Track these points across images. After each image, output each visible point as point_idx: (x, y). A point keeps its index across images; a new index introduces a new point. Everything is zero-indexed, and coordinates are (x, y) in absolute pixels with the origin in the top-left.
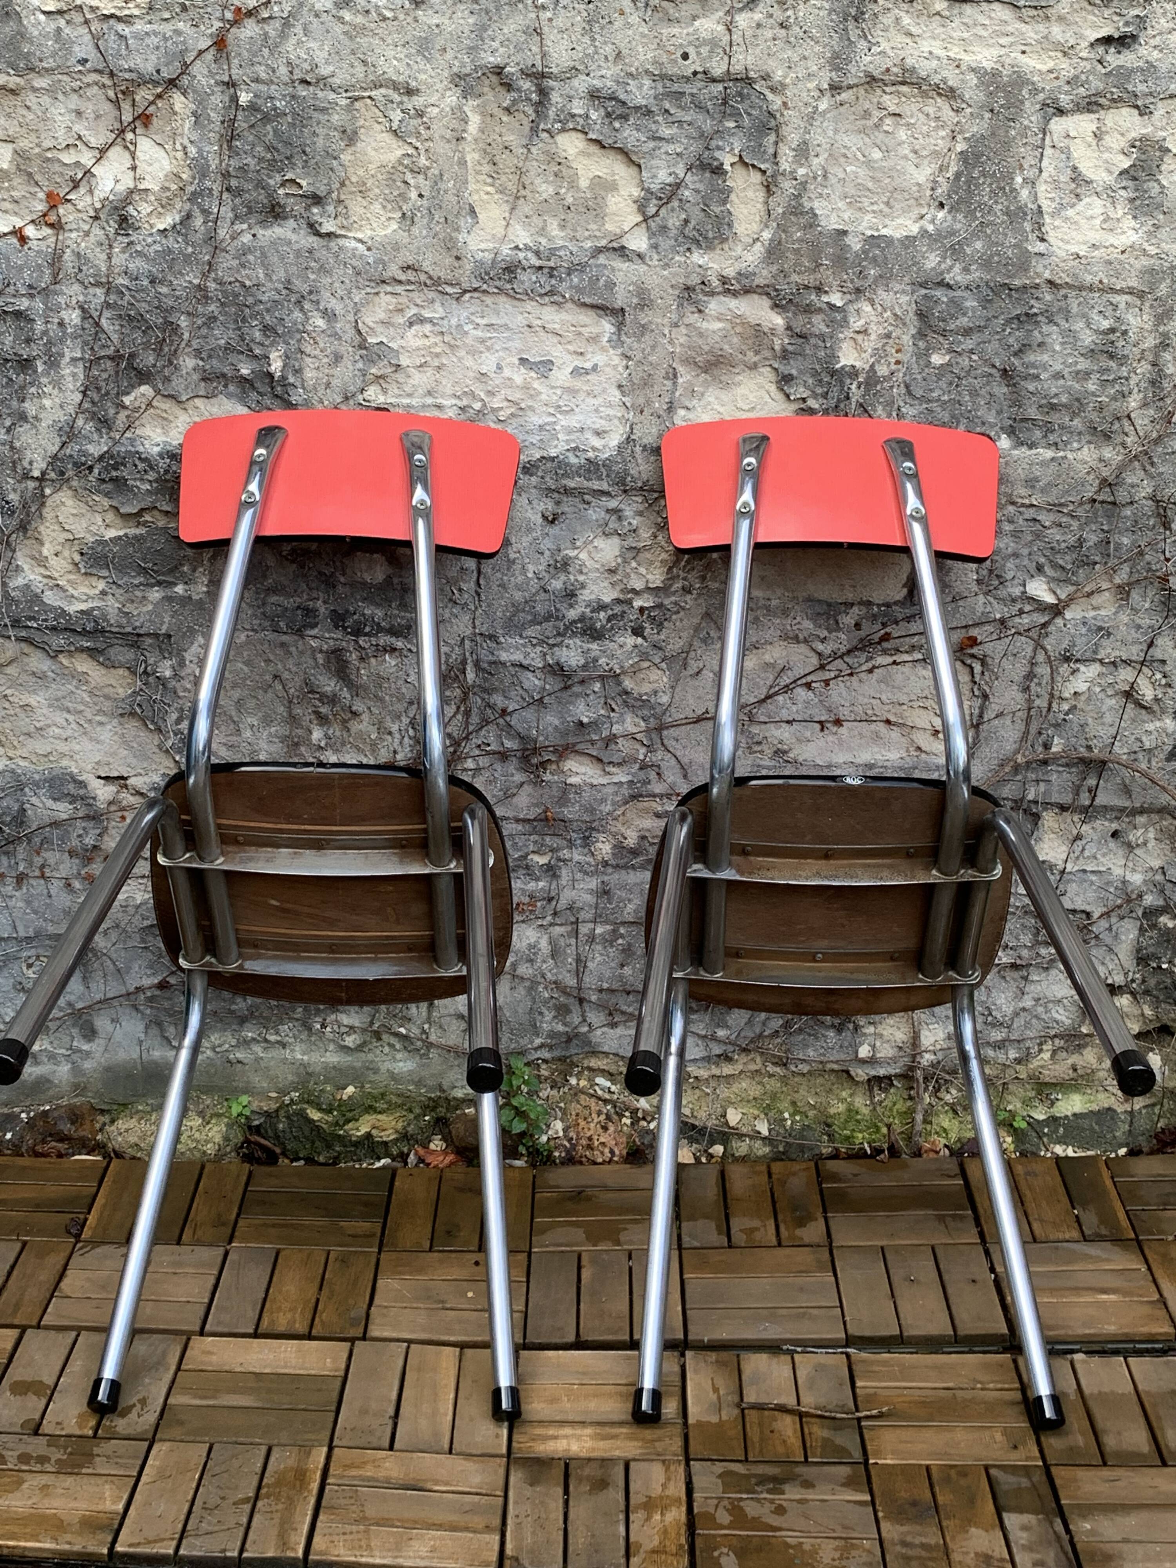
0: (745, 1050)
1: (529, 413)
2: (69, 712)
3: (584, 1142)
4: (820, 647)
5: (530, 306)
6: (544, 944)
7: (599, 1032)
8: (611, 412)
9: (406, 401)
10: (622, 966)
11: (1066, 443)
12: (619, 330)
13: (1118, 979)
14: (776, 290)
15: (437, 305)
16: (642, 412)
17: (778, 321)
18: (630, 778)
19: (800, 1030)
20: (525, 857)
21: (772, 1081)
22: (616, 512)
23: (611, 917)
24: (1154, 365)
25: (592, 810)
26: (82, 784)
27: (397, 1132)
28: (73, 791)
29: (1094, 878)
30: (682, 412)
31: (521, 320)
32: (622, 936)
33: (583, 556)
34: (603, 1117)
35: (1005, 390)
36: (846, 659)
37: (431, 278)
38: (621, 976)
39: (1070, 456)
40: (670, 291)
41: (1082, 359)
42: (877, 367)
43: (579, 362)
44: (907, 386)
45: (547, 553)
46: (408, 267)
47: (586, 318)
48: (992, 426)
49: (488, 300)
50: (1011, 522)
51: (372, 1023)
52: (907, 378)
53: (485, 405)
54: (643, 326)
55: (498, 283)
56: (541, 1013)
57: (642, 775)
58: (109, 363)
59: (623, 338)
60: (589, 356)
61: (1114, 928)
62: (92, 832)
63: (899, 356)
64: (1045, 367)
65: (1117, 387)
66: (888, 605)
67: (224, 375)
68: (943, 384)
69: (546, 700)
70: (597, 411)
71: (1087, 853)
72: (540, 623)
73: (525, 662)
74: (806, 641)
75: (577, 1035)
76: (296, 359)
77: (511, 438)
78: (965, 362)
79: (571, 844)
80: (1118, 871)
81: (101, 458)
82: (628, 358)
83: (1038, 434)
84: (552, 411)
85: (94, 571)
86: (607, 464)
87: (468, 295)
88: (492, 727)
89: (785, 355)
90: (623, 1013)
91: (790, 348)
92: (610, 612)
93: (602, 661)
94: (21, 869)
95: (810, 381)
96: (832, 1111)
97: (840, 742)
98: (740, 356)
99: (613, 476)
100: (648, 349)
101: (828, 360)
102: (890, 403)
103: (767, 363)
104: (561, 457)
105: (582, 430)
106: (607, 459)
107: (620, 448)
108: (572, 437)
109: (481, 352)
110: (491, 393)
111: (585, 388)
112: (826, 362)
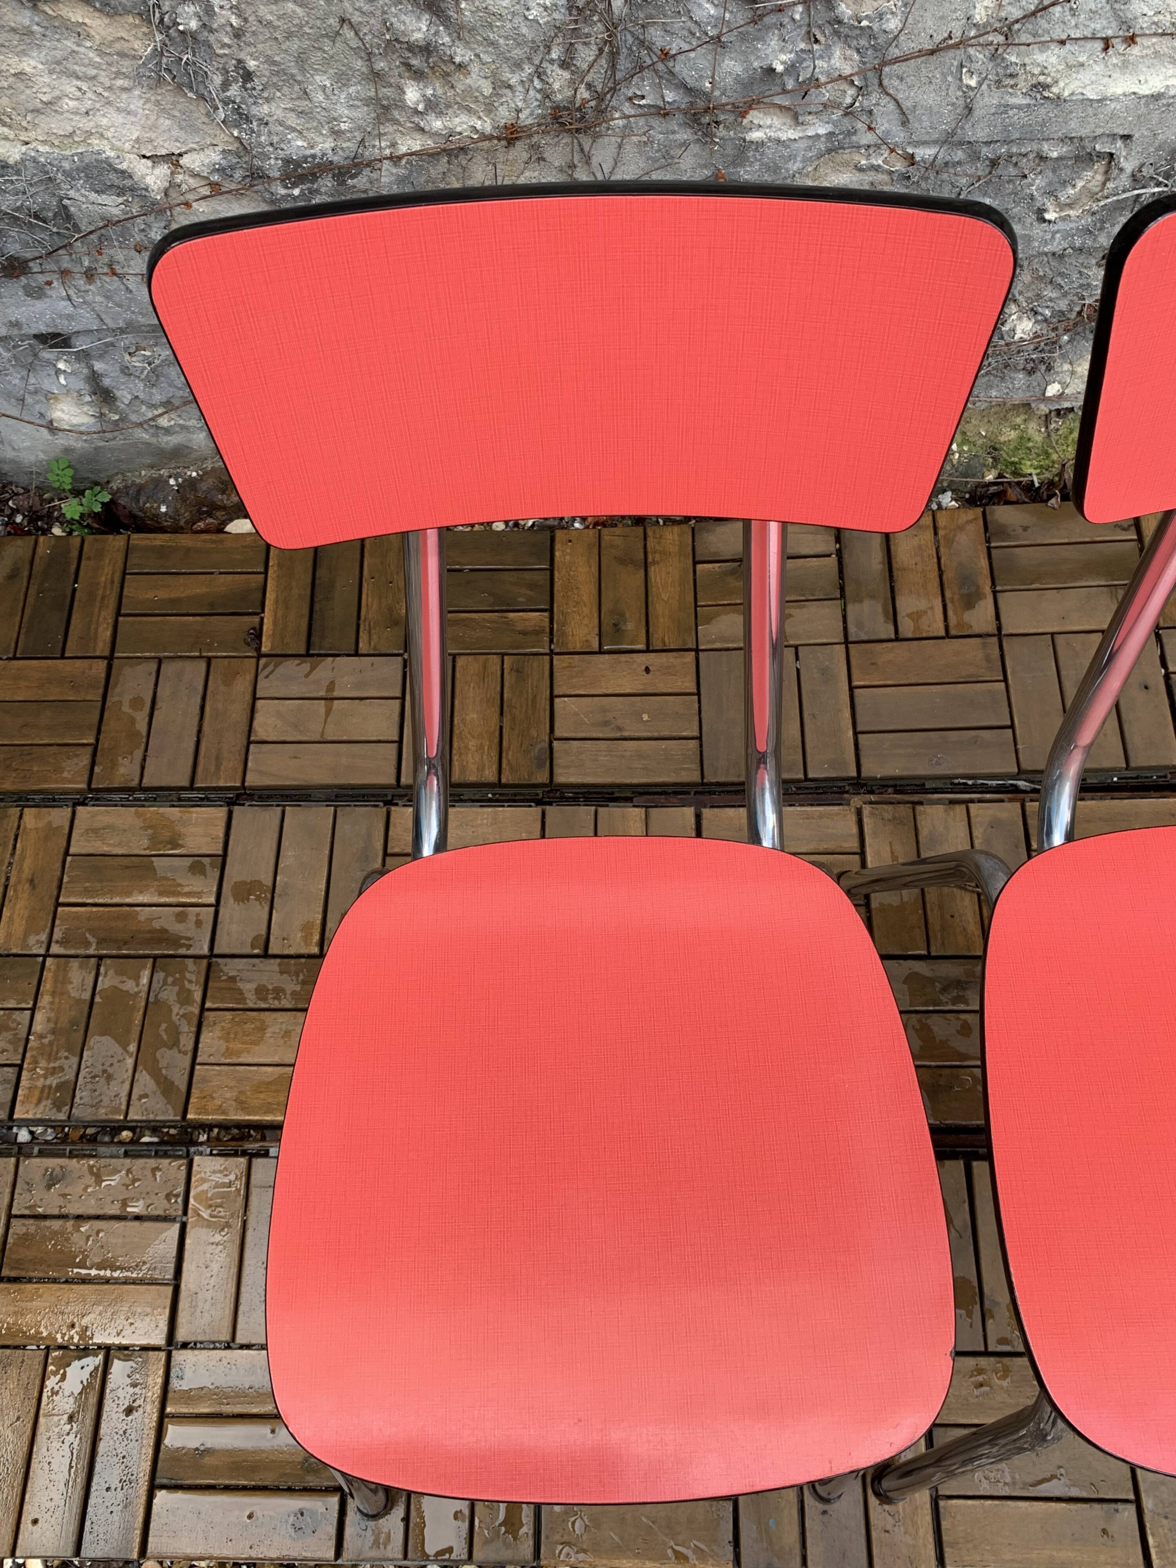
2: (78, 78)
18: (829, 128)
26: (125, 174)
28: (116, 182)
57: (847, 123)
62: (156, 225)
69: (726, 37)
88: (648, 75)
94: (86, 264)
96: (1002, 439)
97: (1125, 66)
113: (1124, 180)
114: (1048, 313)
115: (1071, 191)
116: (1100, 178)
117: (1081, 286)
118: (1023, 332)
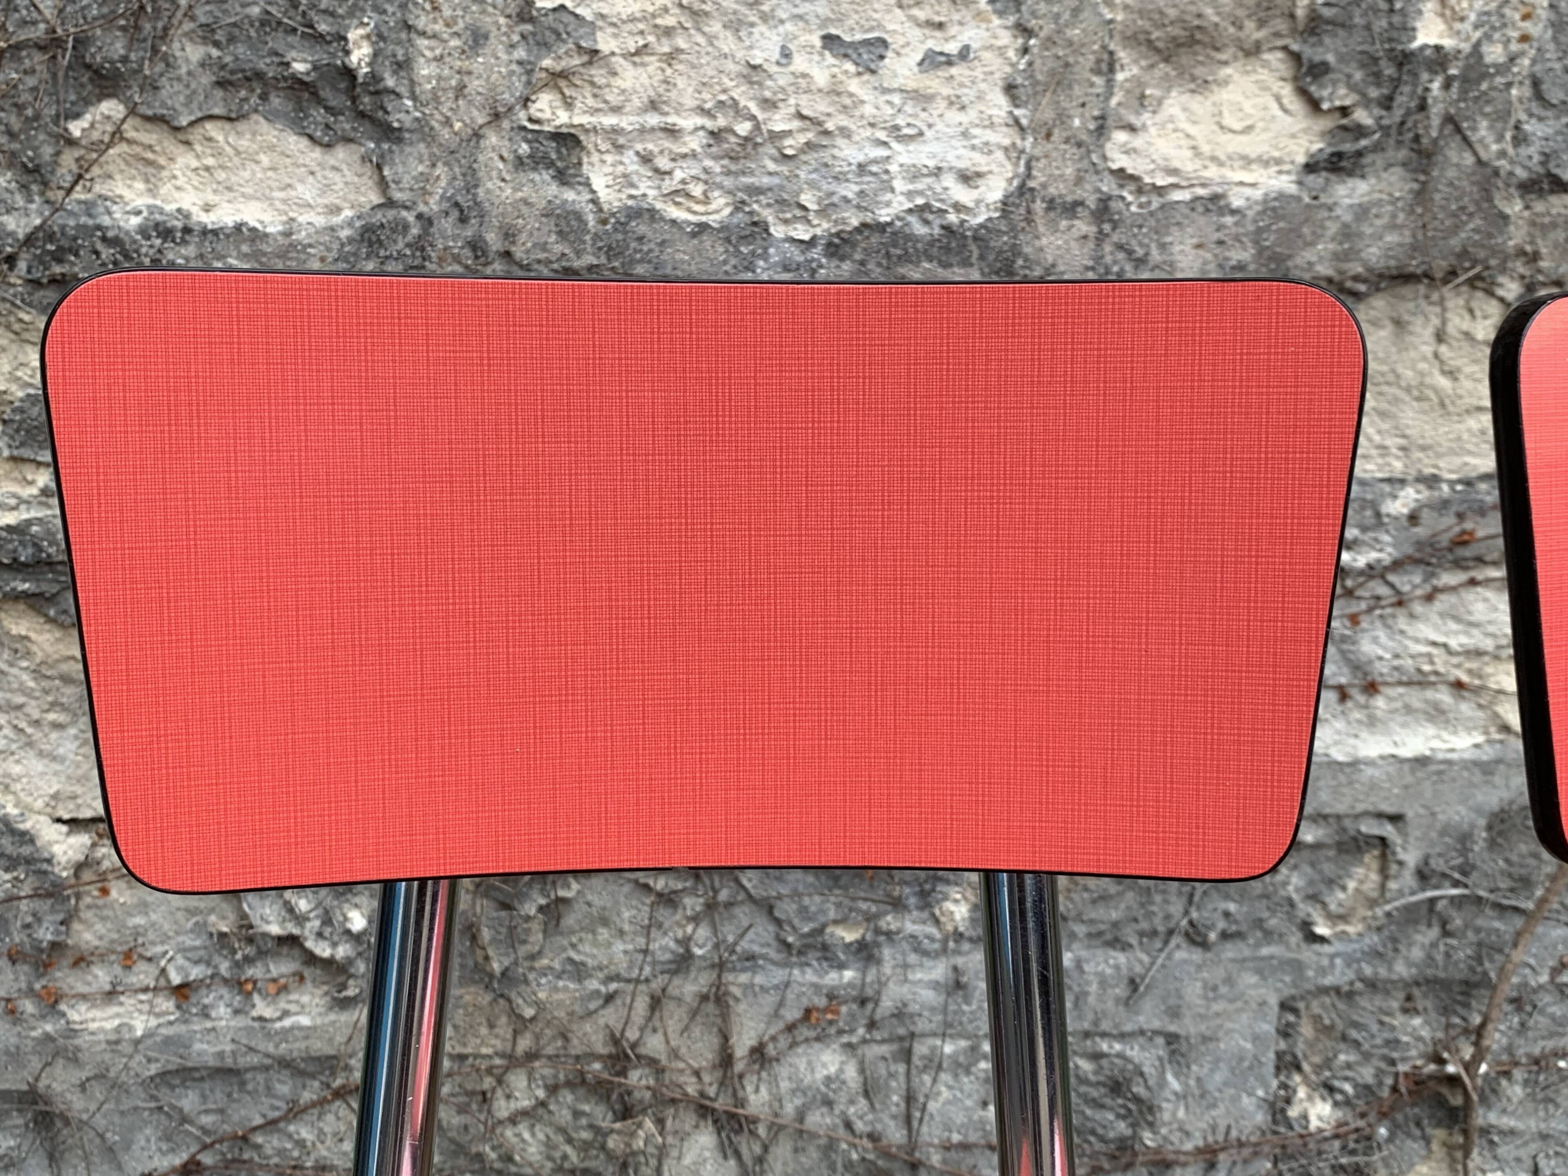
1: (840, 142)
6: (851, 1073)
8: (991, 136)
9: (609, 120)
16: (1048, 136)
20: (820, 931)
23: (968, 1027)
26: (26, 838)
28: (9, 850)
30: (1121, 137)
36: (1392, 578)
42: (1485, 49)
43: (936, 42)
44: (1536, 84)
52: (1537, 68)
53: (757, 127)
58: (39, 57)
60: (953, 30)
62: (49, 918)
63: (1527, 25)
66: (1468, 483)
67: (259, 75)
70: (965, 134)
76: (399, 43)
79: (897, 905)
81: (29, 240)
82: (1028, 33)
84: (882, 135)
85: (26, 453)
86: (982, 235)
89: (1315, 26)
91: (1326, 12)
95: (1358, 76)
97: (1372, 722)
98: (1232, 30)
99: (991, 257)
100: (1066, 16)
101: (1395, 34)
102: (1503, 115)
103: (1280, 43)
104: (898, 223)
105: (937, 172)
106: (982, 226)
107: (1006, 206)
108: (919, 186)
109: (752, 25)
110: (769, 104)
111: (946, 91)
112: (1390, 40)
113: (1408, 879)
114: (1348, 1088)
115: (1341, 896)
116: (1374, 877)
117: (1388, 1043)
118: (1320, 1118)
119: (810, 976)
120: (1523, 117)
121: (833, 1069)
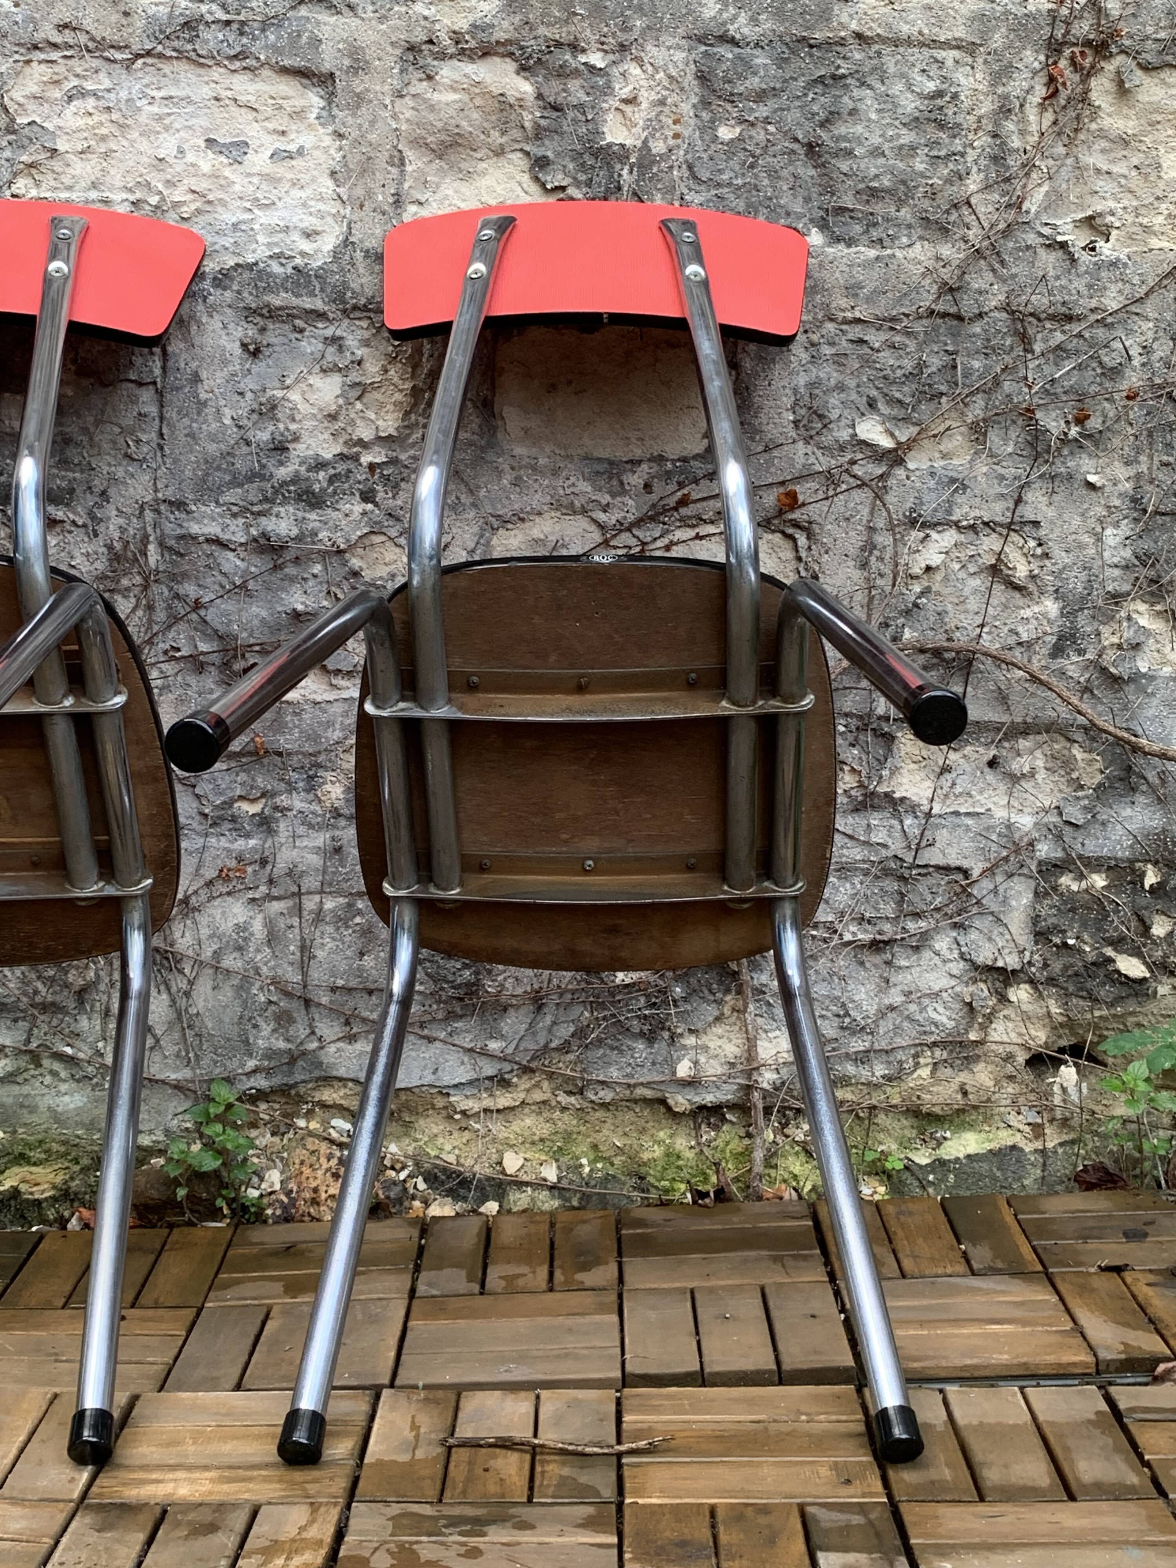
0: (527, 1070)
1: (220, 209)
3: (307, 1195)
4: (602, 517)
5: (216, 73)
6: (258, 927)
7: (332, 1049)
8: (321, 206)
9: (64, 195)
10: (362, 954)
11: (893, 238)
12: (330, 103)
13: (1011, 961)
14: (522, 48)
15: (102, 75)
16: (361, 206)
17: (525, 87)
19: (600, 1041)
20: (230, 805)
21: (566, 1117)
22: (335, 341)
23: (345, 886)
24: (996, 136)
25: (315, 738)
27: (54, 1187)
29: (970, 822)
30: (413, 208)
31: (206, 91)
32: (360, 912)
33: (295, 396)
34: (334, 1162)
35: (812, 172)
36: (635, 531)
37: (93, 39)
38: (360, 969)
39: (899, 254)
40: (389, 49)
41: (904, 131)
42: (650, 144)
43: (281, 144)
44: (690, 167)
45: (249, 395)
46: (66, 26)
47: (287, 87)
48: (800, 217)
49: (167, 68)
50: (832, 344)
51: (28, 1041)
52: (690, 157)
53: (163, 199)
54: (358, 95)
55: (176, 44)
56: (255, 1026)
59: (335, 111)
60: (292, 136)
61: (1001, 889)
63: (678, 127)
64: (859, 140)
65: (951, 166)
66: (684, 460)
68: (734, 164)
69: (251, 585)
70: (304, 205)
71: (958, 789)
72: (240, 485)
73: (225, 537)
74: (584, 511)
75: (304, 1053)
77: (198, 239)
78: (760, 135)
79: (291, 788)
80: (1000, 814)
82: (341, 136)
83: (857, 228)
84: (248, 205)
86: (321, 275)
87: (140, 61)
88: (182, 626)
89: (539, 134)
90: (364, 1020)
91: (543, 122)
92: (332, 472)
93: (323, 535)
95: (571, 166)
96: (646, 1156)
98: (482, 137)
99: (329, 290)
100: (366, 125)
101: (591, 137)
102: (670, 189)
103: (518, 147)
104: (262, 265)
105: (286, 229)
106: (320, 268)
107: (336, 254)
108: (275, 240)
109: (158, 133)
110: (169, 183)
111: (289, 176)
112: (589, 141)
119: (224, 842)
120: (686, 191)
121: (241, 920)
